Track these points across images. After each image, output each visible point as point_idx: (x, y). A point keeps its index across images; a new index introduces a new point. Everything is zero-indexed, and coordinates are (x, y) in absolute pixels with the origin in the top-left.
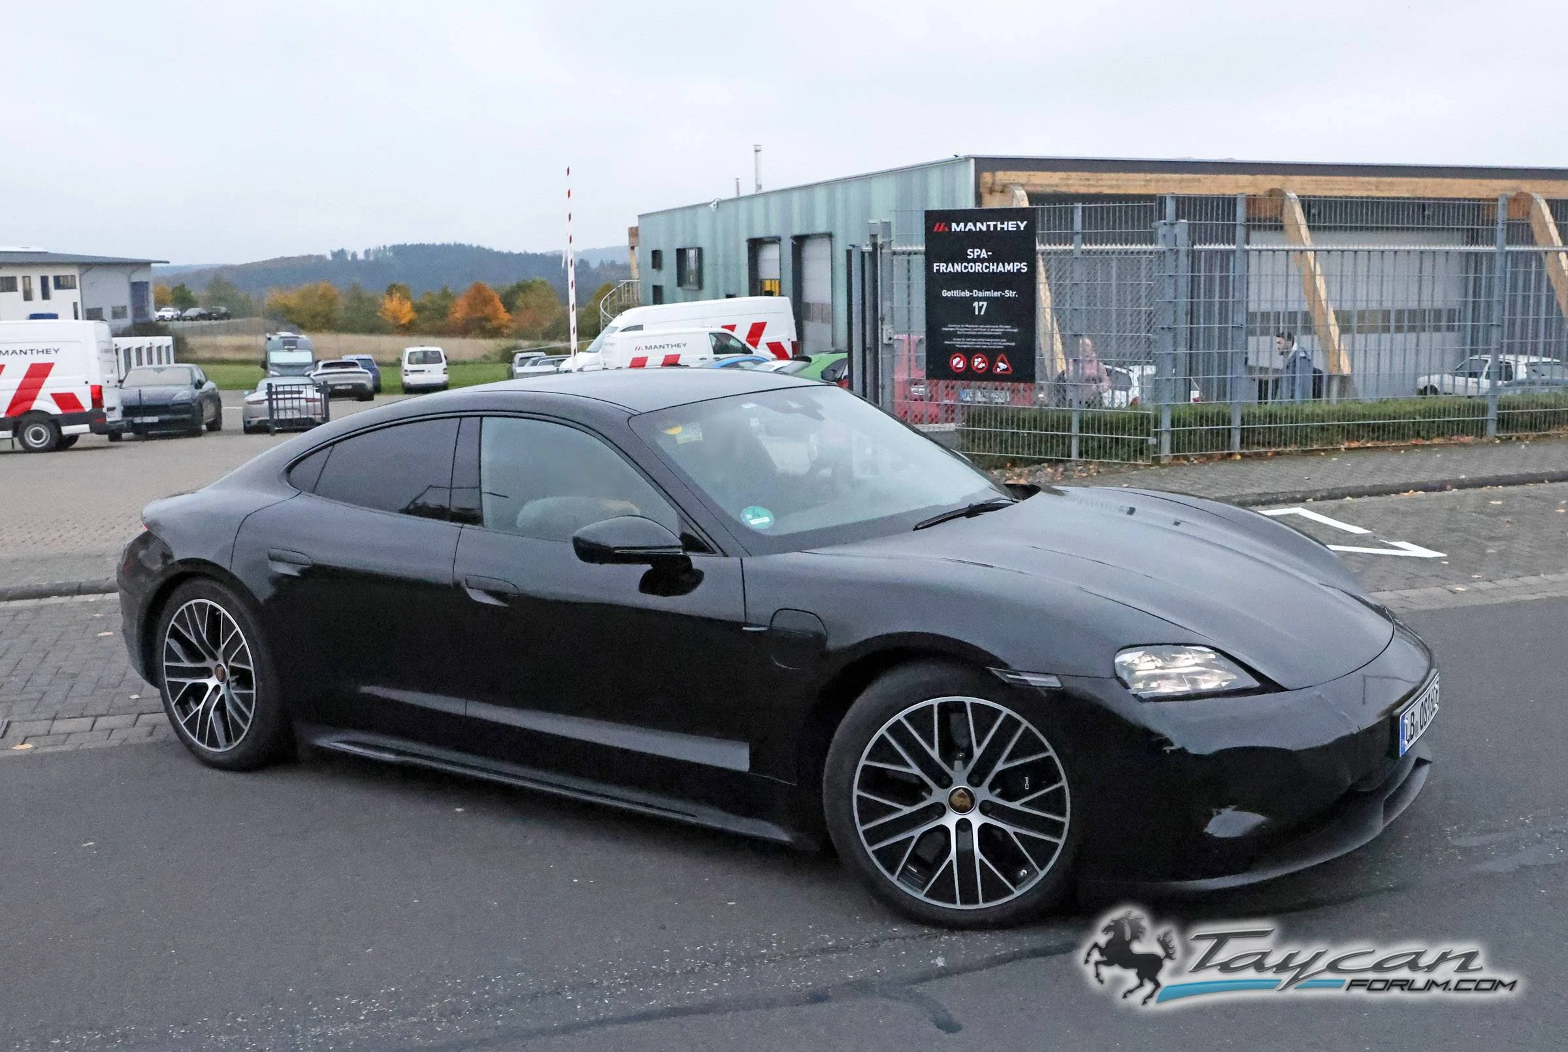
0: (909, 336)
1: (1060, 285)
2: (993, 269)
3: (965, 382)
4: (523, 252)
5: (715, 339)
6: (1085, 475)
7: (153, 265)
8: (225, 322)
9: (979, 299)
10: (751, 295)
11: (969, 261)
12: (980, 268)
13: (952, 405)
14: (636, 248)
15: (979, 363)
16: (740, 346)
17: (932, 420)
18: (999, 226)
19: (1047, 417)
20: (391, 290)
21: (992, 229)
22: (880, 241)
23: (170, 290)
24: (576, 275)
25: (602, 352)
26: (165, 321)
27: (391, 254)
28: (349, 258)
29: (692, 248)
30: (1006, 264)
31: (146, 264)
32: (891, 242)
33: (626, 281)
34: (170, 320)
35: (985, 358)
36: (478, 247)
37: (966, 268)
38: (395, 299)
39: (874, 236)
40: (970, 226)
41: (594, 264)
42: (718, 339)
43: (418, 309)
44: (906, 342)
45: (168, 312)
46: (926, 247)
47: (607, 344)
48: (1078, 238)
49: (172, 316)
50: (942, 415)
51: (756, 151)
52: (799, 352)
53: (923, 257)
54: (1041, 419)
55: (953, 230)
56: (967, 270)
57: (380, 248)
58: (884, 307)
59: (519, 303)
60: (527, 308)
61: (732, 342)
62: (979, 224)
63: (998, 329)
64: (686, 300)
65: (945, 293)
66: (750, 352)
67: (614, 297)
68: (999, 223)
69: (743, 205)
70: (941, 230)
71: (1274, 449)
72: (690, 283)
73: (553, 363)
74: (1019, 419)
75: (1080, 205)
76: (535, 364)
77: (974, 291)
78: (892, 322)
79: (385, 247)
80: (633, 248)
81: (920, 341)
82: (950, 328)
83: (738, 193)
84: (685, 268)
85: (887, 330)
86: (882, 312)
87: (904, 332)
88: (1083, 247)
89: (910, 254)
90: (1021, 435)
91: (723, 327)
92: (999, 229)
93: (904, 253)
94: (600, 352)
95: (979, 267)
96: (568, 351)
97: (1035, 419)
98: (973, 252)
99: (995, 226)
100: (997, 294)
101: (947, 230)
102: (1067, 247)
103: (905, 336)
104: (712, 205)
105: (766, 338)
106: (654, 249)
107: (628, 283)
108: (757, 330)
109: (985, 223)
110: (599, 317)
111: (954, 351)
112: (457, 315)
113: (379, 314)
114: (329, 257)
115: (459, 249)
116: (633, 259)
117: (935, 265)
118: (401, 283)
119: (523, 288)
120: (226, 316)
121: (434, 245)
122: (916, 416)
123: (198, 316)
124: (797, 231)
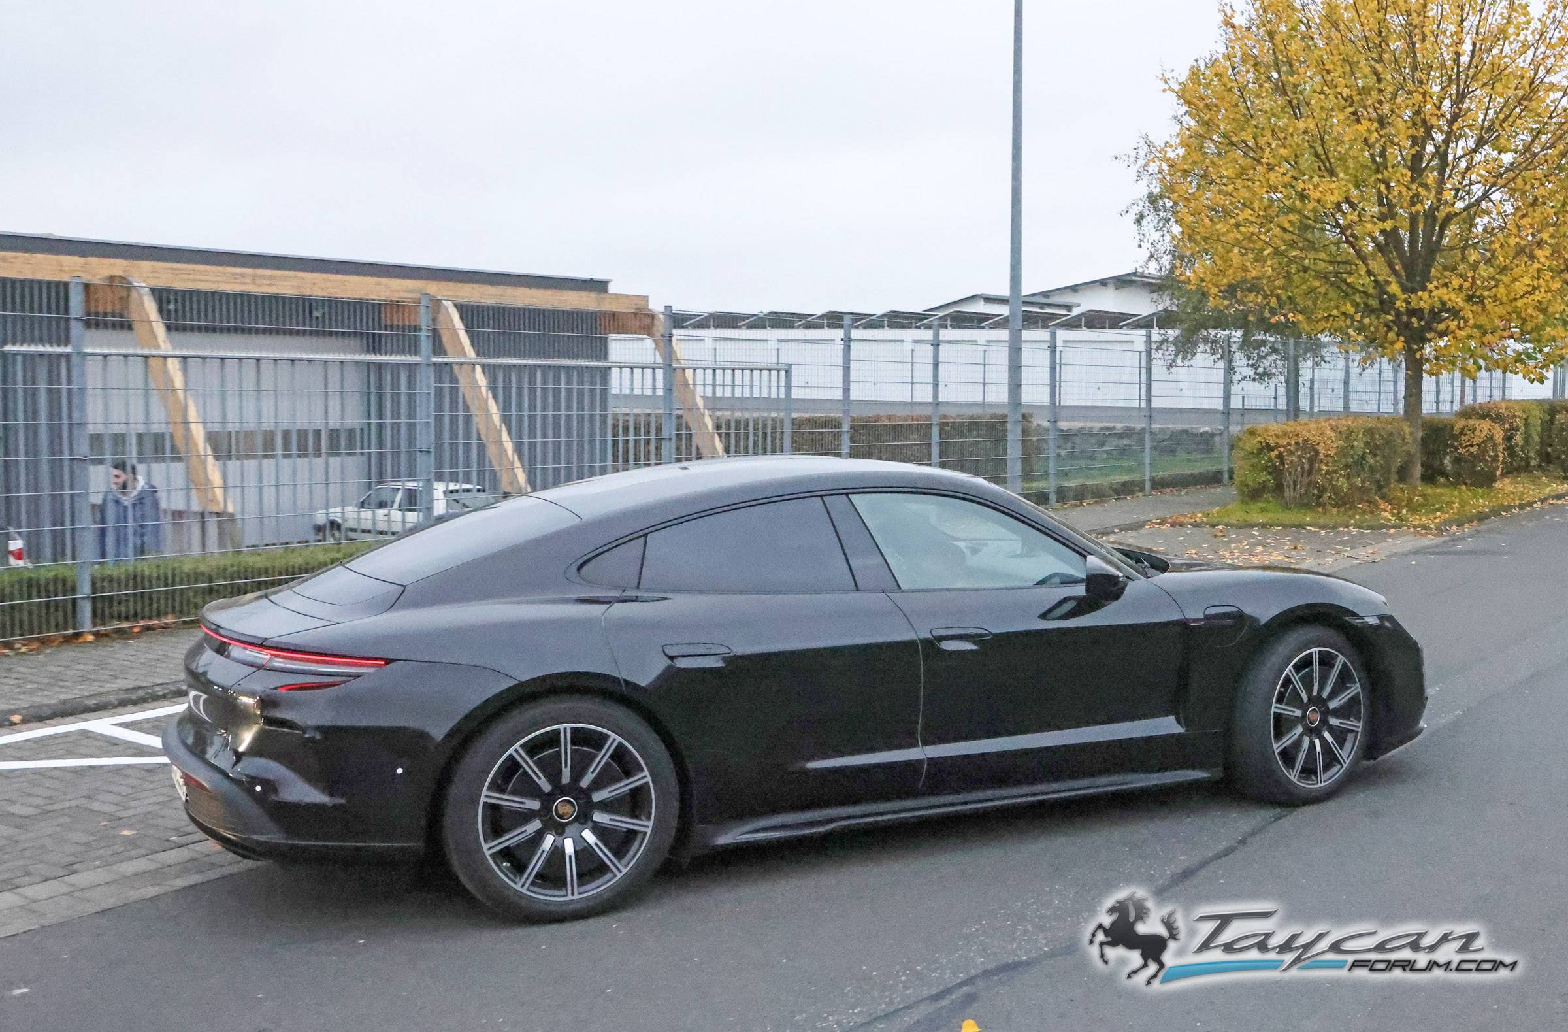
71: (142, 623)
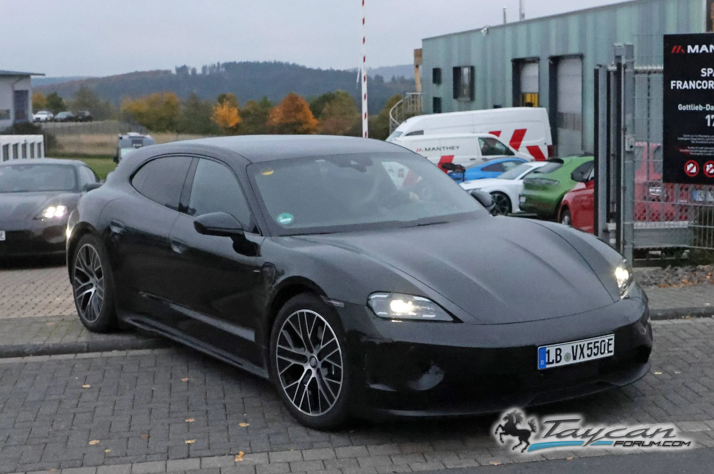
0: (648, 145)
3: (697, 185)
5: (483, 143)
7: (32, 77)
8: (88, 123)
9: (711, 113)
10: (514, 105)
11: (702, 79)
13: (686, 205)
14: (420, 67)
15: (710, 169)
16: (504, 148)
17: (668, 218)
20: (222, 99)
22: (624, 61)
23: (45, 97)
26: (40, 122)
27: (224, 70)
28: (190, 72)
29: (465, 67)
31: (26, 76)
32: (633, 62)
33: (412, 93)
34: (44, 122)
36: (294, 64)
37: (700, 85)
38: (225, 107)
39: (618, 57)
40: (704, 48)
41: (387, 79)
42: (486, 143)
43: (243, 114)
44: (645, 151)
45: (43, 115)
46: (664, 66)
49: (46, 119)
50: (676, 213)
52: (553, 154)
53: (662, 75)
55: (689, 52)
56: (700, 87)
57: (214, 65)
58: (627, 119)
59: (325, 110)
61: (497, 146)
64: (460, 110)
65: (681, 107)
66: (512, 154)
67: (402, 107)
69: (509, 31)
70: (678, 51)
72: (463, 96)
77: (708, 105)
78: (633, 132)
79: (218, 63)
80: (417, 66)
81: (658, 148)
82: (685, 138)
83: (505, 21)
84: (459, 84)
85: (629, 139)
86: (624, 123)
87: (642, 141)
89: (650, 73)
91: (491, 133)
93: (644, 72)
95: (711, 84)
98: (707, 72)
101: (683, 51)
103: (644, 145)
104: (482, 31)
105: (526, 142)
106: (435, 67)
107: (413, 95)
108: (519, 136)
110: (388, 123)
111: (688, 158)
112: (274, 120)
113: (212, 119)
114: (174, 72)
115: (278, 66)
116: (418, 76)
117: (672, 82)
118: (229, 94)
119: (328, 99)
120: (89, 119)
121: (258, 63)
122: (653, 215)
123: (67, 118)
124: (554, 53)
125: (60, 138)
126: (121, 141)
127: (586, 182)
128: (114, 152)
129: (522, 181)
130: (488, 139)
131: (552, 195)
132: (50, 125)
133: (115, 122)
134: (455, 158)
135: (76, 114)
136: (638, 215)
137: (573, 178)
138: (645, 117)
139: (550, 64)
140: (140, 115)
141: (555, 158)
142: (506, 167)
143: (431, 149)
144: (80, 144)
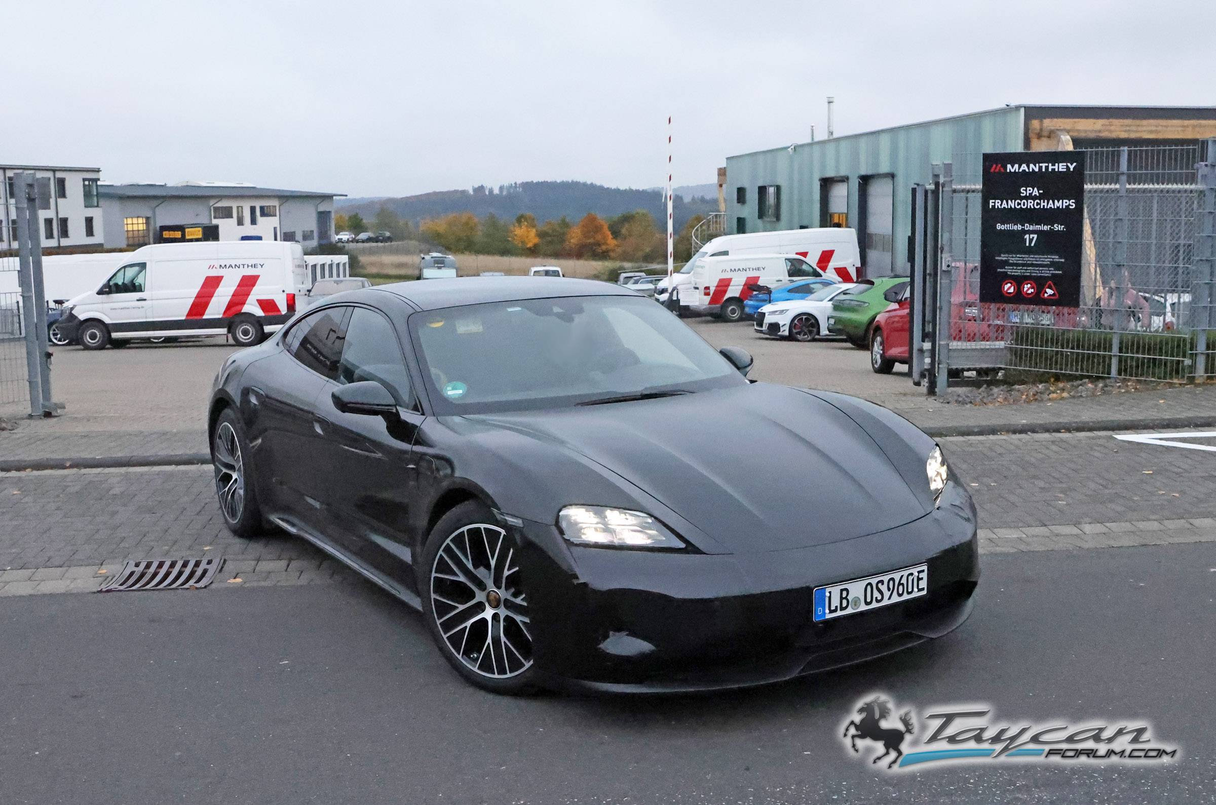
0: (965, 264)
1: (1105, 220)
2: (1044, 206)
3: (1015, 306)
4: (628, 188)
5: (790, 264)
6: (1123, 391)
7: (334, 197)
8: (390, 244)
9: (1030, 232)
10: (822, 226)
11: (1022, 198)
12: (1032, 205)
13: (1002, 326)
14: (724, 186)
15: (1028, 289)
16: (811, 270)
17: (984, 338)
18: (1051, 167)
19: (1089, 340)
20: (519, 220)
21: (1044, 170)
22: (942, 180)
23: (347, 218)
24: (674, 207)
25: (694, 273)
26: (343, 242)
27: (521, 189)
28: (488, 193)
29: (771, 186)
30: (1056, 201)
31: (329, 197)
32: (951, 181)
33: (714, 214)
34: (347, 242)
35: (1034, 284)
36: (592, 184)
37: (1019, 204)
38: (523, 227)
39: (936, 176)
40: (1024, 167)
41: (687, 199)
42: (792, 265)
43: (541, 235)
44: (962, 271)
45: (345, 236)
46: (983, 185)
47: (698, 267)
48: (1123, 178)
49: (348, 239)
50: (993, 334)
51: (829, 102)
52: (862, 276)
53: (980, 195)
54: (1084, 340)
55: (1008, 171)
56: (1020, 206)
57: (512, 184)
58: (944, 238)
59: (624, 231)
60: (630, 235)
61: (804, 267)
62: (1032, 166)
63: (1047, 259)
64: (765, 230)
65: (999, 227)
66: (820, 275)
67: (704, 227)
68: (1050, 165)
69: (816, 149)
70: (997, 170)
72: (769, 216)
73: (651, 282)
74: (1063, 339)
75: (1126, 148)
76: (636, 282)
77: (1026, 225)
78: (951, 251)
79: (516, 184)
80: (721, 186)
81: (975, 268)
82: (1003, 257)
83: (813, 139)
84: (765, 202)
85: (946, 258)
86: (942, 241)
87: (960, 261)
88: (1128, 186)
89: (968, 191)
90: (1065, 353)
91: (797, 254)
92: (1050, 170)
93: (963, 191)
94: (692, 273)
95: (1030, 204)
96: (665, 273)
97: (1078, 340)
98: (1026, 190)
99: (1047, 168)
100: (1046, 228)
101: (1002, 170)
102: (1113, 186)
103: (962, 264)
104: (789, 149)
105: (834, 263)
106: (739, 186)
107: (716, 216)
108: (826, 257)
109: (1037, 165)
110: (691, 244)
111: (1006, 277)
112: (573, 241)
113: (510, 239)
114: (472, 192)
115: (576, 186)
116: (720, 195)
117: (991, 201)
118: (528, 213)
119: (627, 219)
120: (389, 239)
121: (556, 182)
122: (969, 335)
123: (367, 239)
124: (864, 171)
125: (363, 259)
126: (423, 261)
127: (900, 302)
128: (417, 272)
129: (831, 302)
130: (794, 259)
131: (862, 318)
132: (352, 246)
133: (413, 242)
134: (760, 278)
135: (377, 234)
136: (954, 335)
137: (886, 299)
138: (963, 237)
139: (859, 182)
140: (438, 235)
141: (864, 278)
142: (813, 289)
143: (737, 270)
144: (382, 265)
